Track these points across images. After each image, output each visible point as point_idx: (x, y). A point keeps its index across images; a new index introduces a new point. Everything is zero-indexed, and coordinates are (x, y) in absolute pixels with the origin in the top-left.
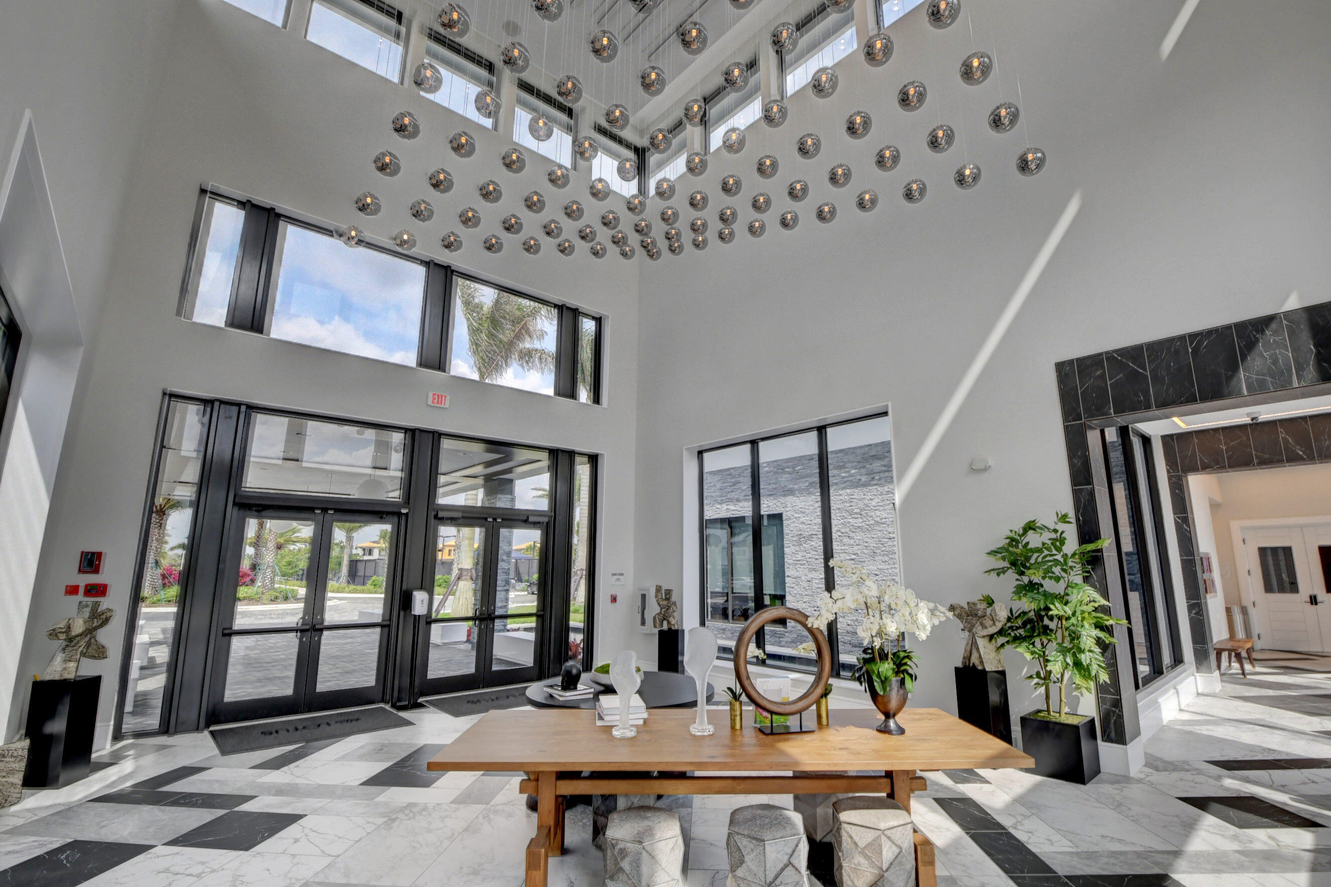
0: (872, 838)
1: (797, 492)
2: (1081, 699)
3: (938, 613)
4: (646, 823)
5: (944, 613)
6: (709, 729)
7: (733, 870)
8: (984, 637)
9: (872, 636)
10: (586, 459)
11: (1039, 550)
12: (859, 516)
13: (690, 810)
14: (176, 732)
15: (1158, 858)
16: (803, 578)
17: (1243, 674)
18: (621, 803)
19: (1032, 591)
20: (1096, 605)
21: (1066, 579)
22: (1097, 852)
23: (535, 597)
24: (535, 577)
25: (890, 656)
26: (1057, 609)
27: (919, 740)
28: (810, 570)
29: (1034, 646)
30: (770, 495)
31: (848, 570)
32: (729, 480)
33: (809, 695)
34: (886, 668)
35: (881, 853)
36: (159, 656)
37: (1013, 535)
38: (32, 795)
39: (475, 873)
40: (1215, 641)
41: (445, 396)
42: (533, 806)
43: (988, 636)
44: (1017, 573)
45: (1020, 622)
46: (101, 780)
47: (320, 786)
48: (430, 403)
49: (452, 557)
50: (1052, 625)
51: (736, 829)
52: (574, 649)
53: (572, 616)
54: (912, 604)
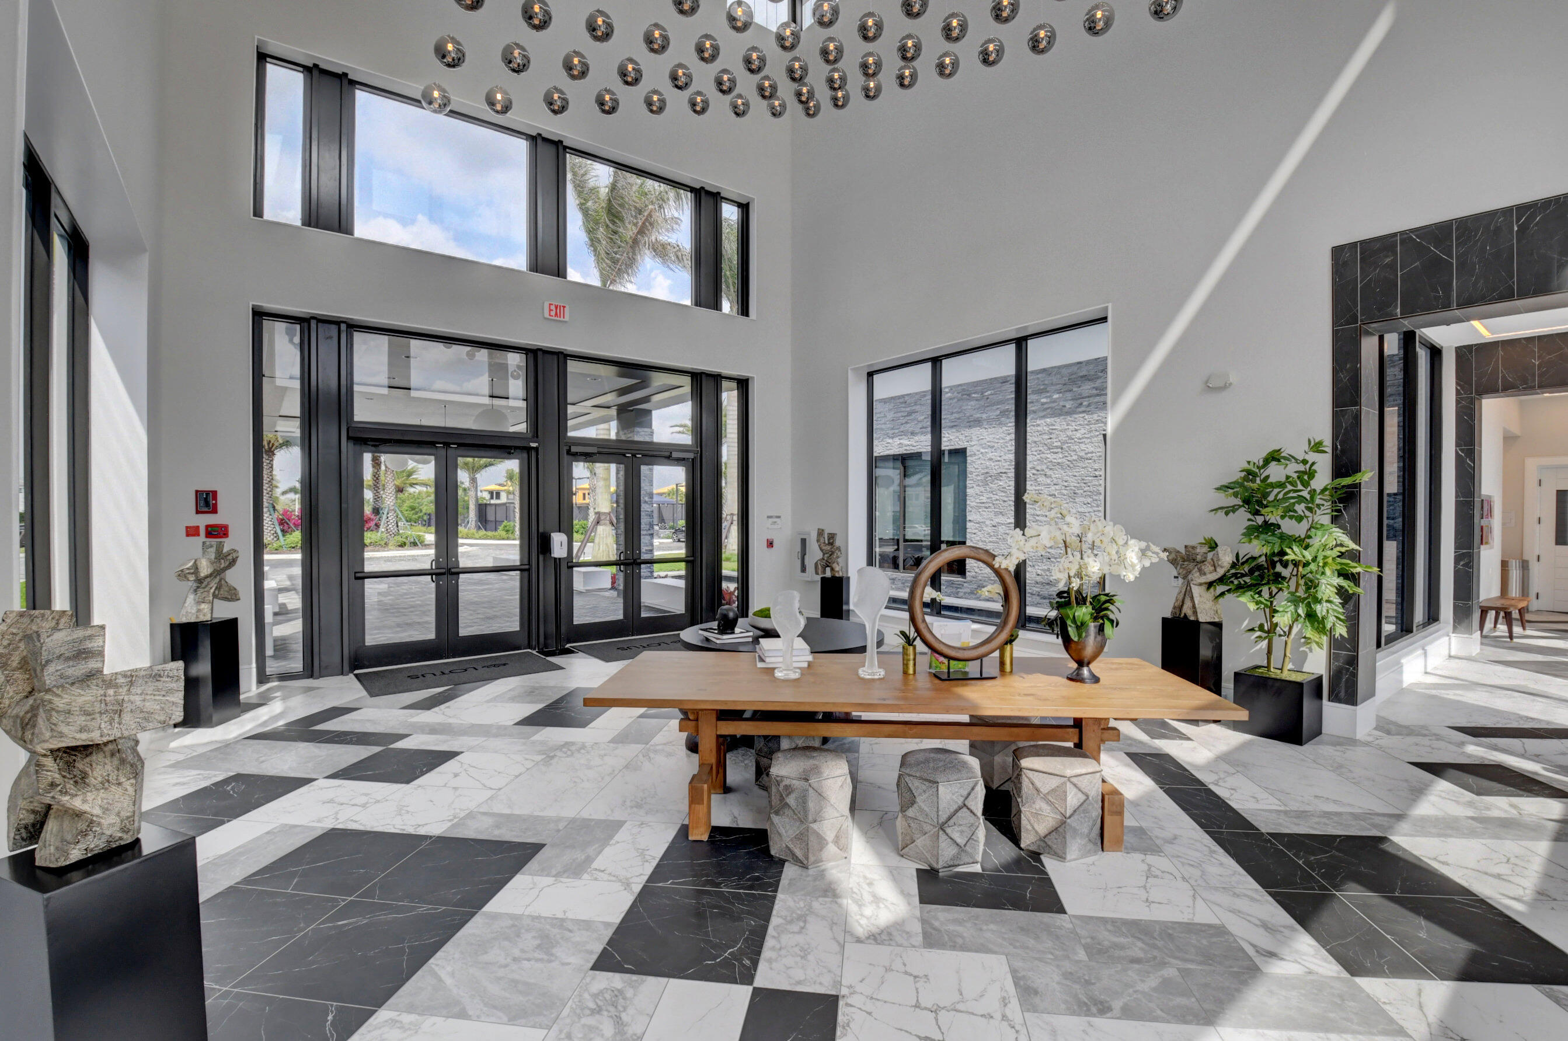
0: (1056, 785)
1: (985, 423)
2: (1310, 655)
3: (1150, 554)
4: (812, 762)
5: (1157, 554)
6: (880, 673)
7: (903, 809)
8: (1201, 584)
9: (1069, 577)
10: (734, 385)
11: (1281, 485)
12: (1060, 450)
13: (857, 754)
14: (320, 676)
15: (1378, 820)
16: (988, 522)
17: (1511, 637)
18: (785, 744)
19: (1267, 533)
20: (1343, 550)
21: (1310, 520)
22: (1306, 812)
23: (683, 545)
24: (682, 523)
25: (1089, 599)
26: (1294, 553)
27: (1115, 689)
28: (996, 514)
29: (1260, 596)
30: (952, 427)
31: (1045, 504)
32: (903, 409)
33: (993, 640)
34: (1083, 612)
35: (1065, 800)
36: (290, 603)
37: (1251, 467)
38: (188, 733)
39: (639, 806)
40: (1482, 598)
41: (564, 307)
42: (693, 747)
43: (1206, 583)
44: (1250, 512)
45: (1246, 568)
46: (253, 719)
47: (473, 725)
48: (547, 315)
49: (587, 501)
50: (1286, 573)
51: (908, 771)
52: (727, 597)
53: (724, 564)
54: (1121, 542)
